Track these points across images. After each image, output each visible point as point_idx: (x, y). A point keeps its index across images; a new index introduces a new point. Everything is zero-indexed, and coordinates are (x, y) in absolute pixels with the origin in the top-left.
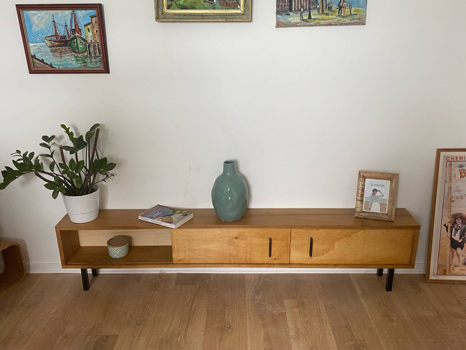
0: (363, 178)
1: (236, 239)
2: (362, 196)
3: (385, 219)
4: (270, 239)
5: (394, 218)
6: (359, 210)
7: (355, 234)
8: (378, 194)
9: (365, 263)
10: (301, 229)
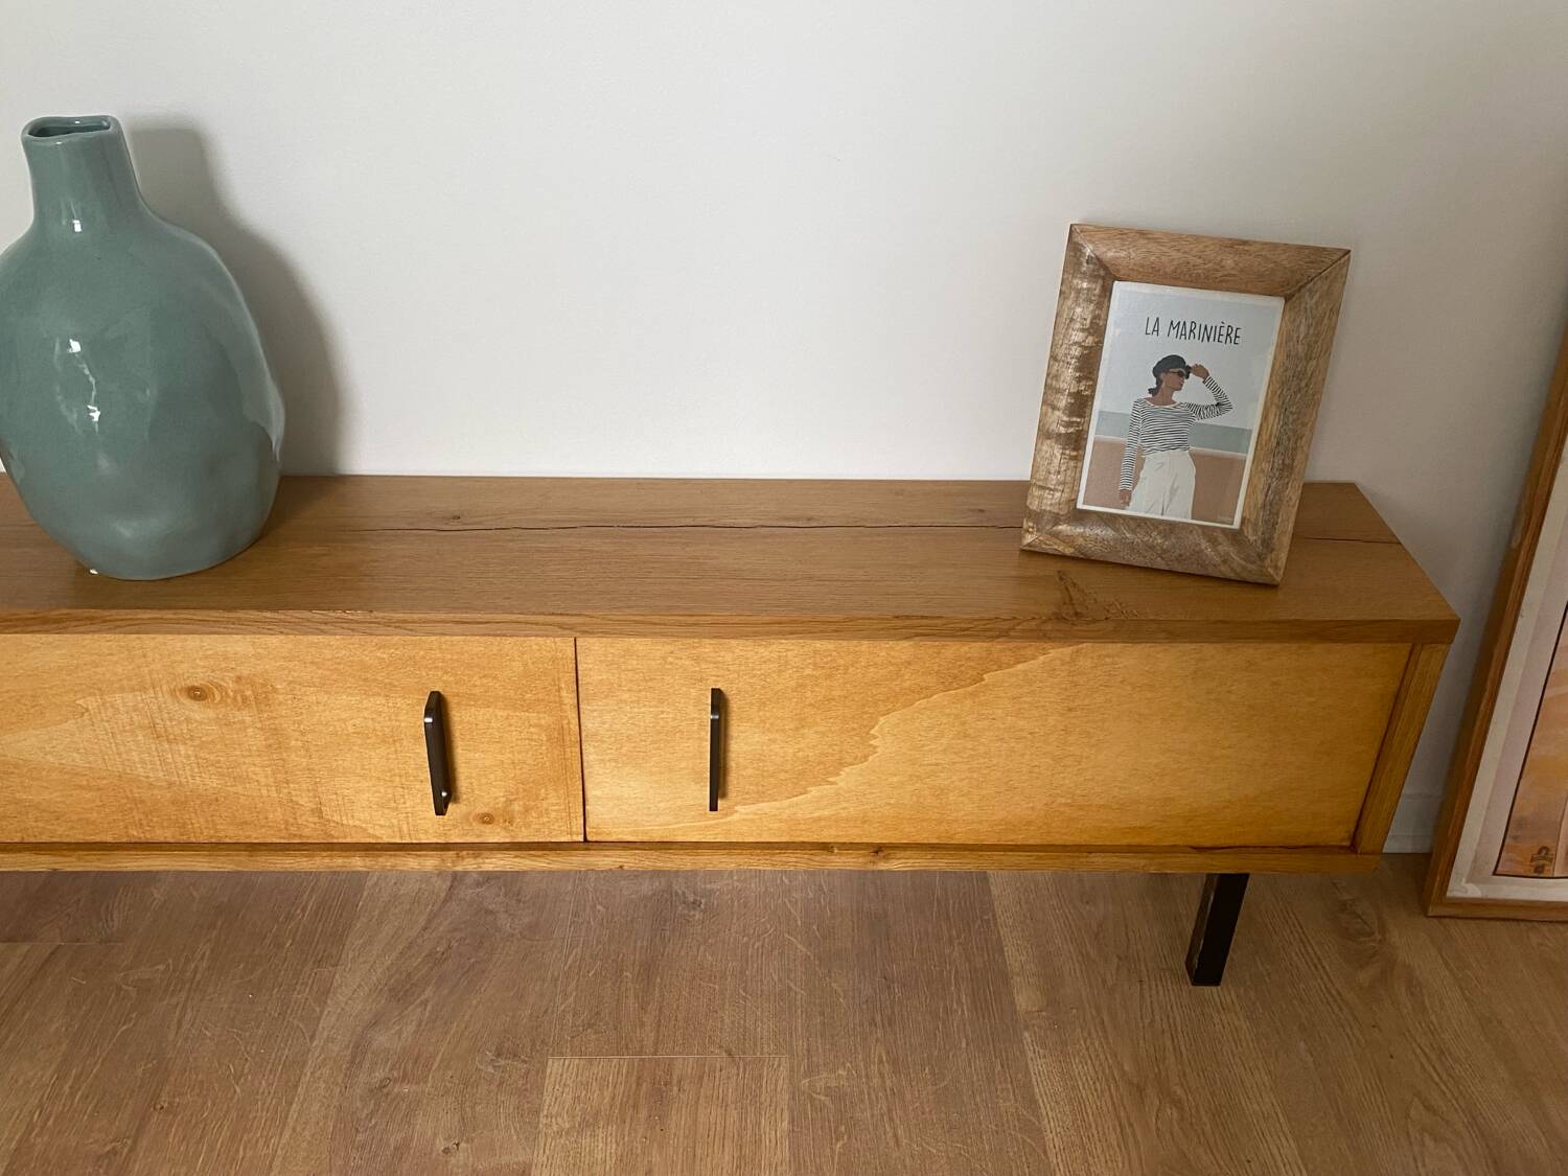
0: (1093, 277)
1: (196, 698)
2: (1081, 404)
3: (1223, 568)
4: (437, 707)
5: (1282, 562)
6: (1046, 501)
7: (1009, 666)
8: (1192, 391)
9: (1069, 840)
10: (648, 640)
